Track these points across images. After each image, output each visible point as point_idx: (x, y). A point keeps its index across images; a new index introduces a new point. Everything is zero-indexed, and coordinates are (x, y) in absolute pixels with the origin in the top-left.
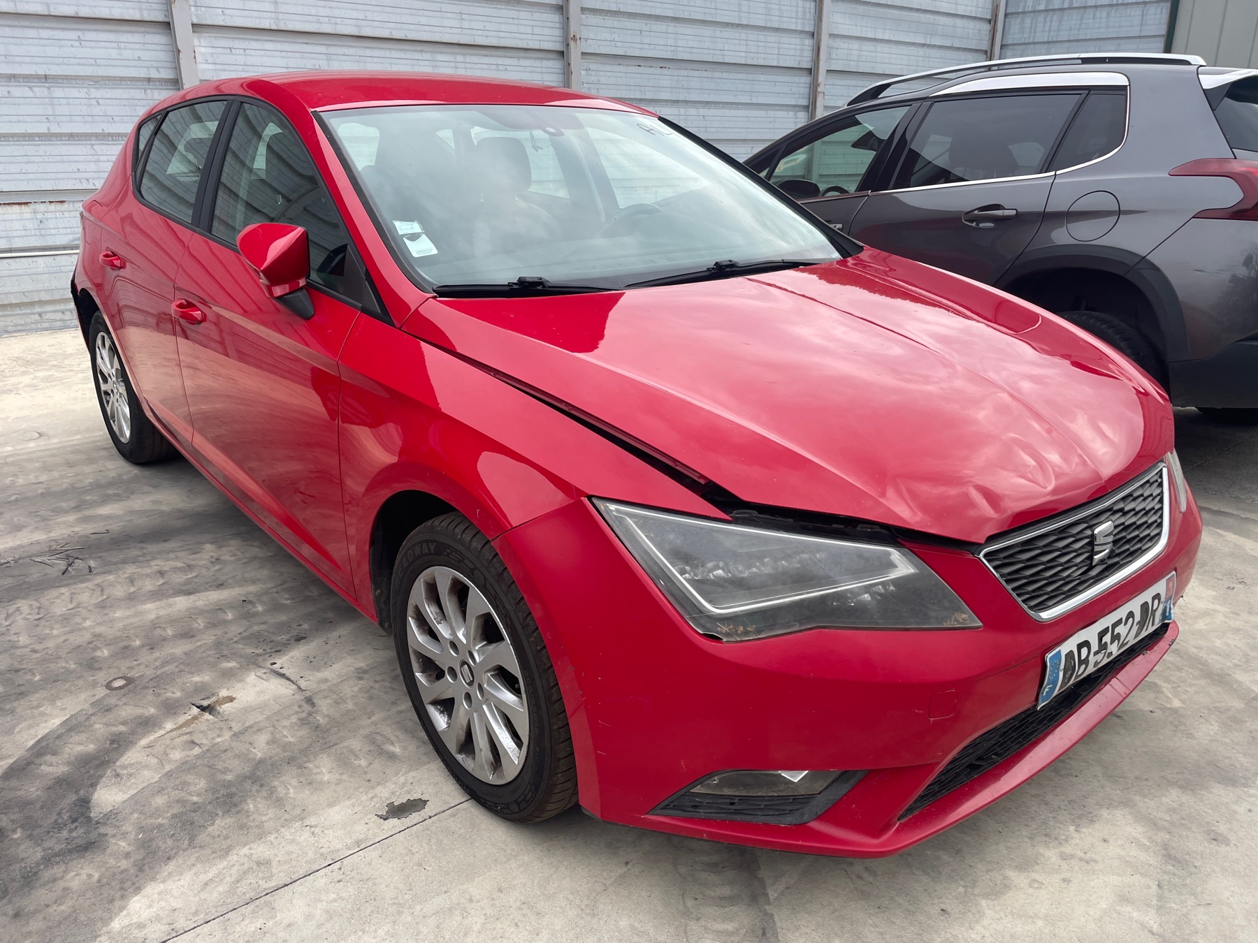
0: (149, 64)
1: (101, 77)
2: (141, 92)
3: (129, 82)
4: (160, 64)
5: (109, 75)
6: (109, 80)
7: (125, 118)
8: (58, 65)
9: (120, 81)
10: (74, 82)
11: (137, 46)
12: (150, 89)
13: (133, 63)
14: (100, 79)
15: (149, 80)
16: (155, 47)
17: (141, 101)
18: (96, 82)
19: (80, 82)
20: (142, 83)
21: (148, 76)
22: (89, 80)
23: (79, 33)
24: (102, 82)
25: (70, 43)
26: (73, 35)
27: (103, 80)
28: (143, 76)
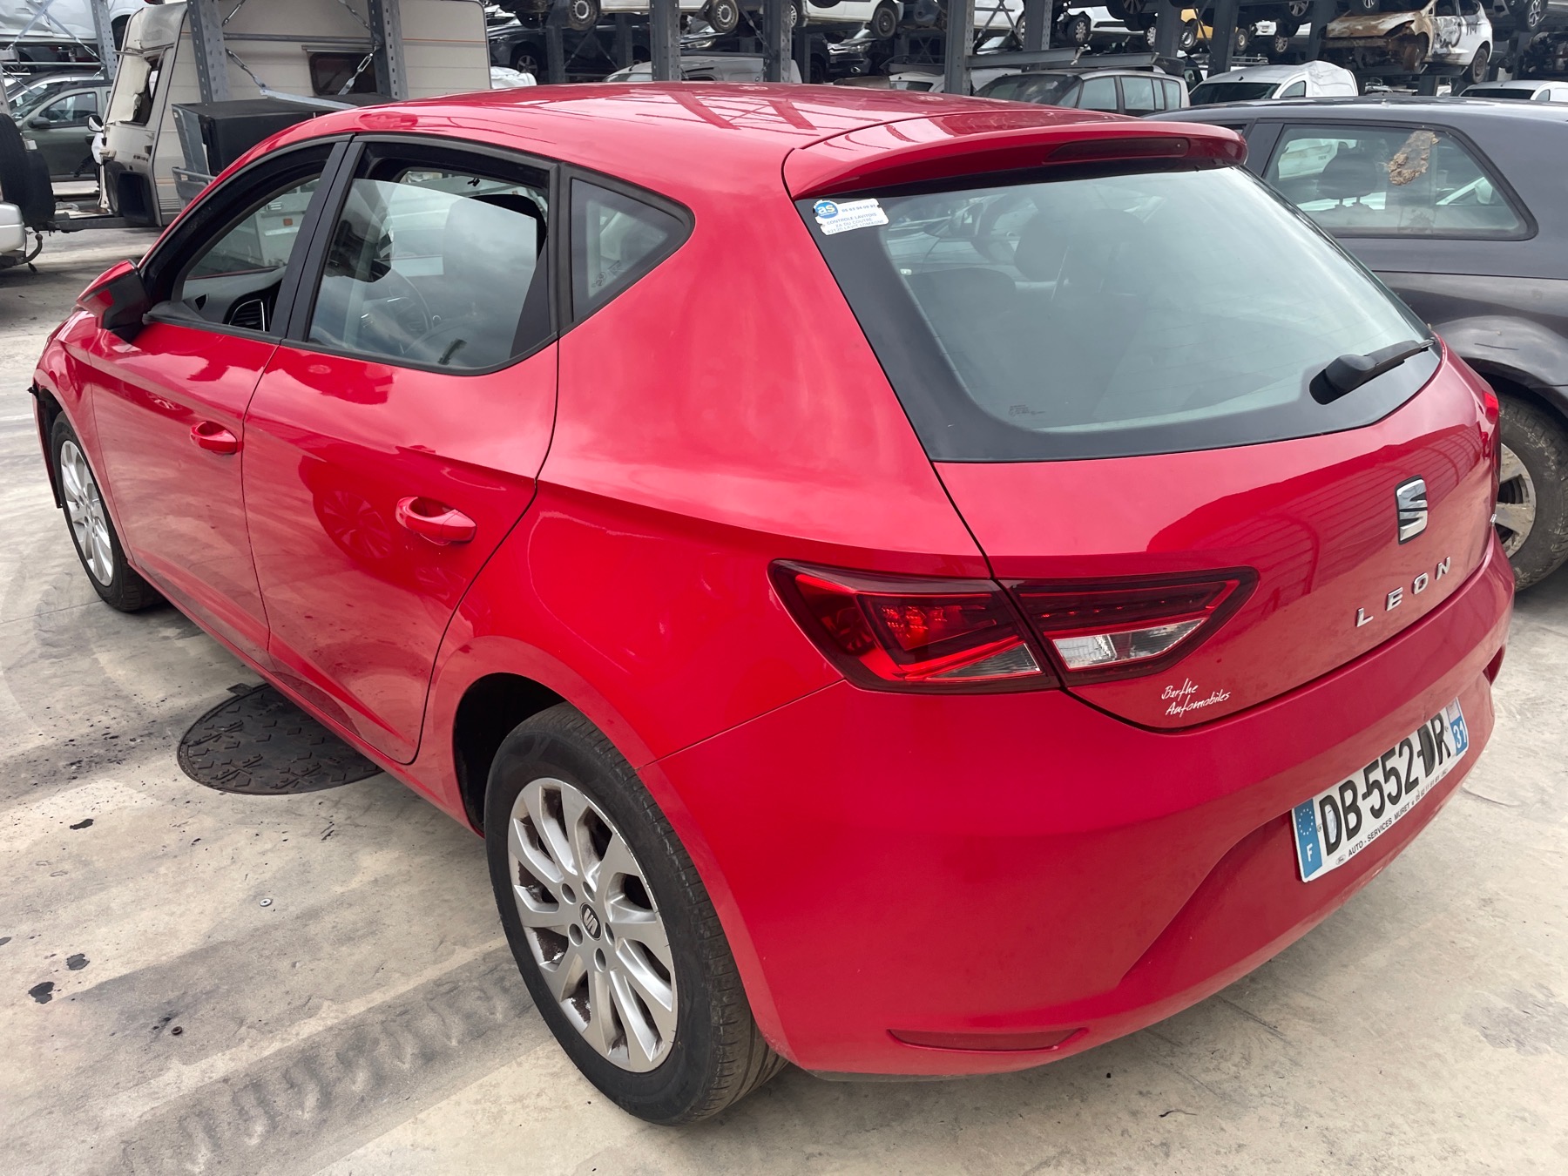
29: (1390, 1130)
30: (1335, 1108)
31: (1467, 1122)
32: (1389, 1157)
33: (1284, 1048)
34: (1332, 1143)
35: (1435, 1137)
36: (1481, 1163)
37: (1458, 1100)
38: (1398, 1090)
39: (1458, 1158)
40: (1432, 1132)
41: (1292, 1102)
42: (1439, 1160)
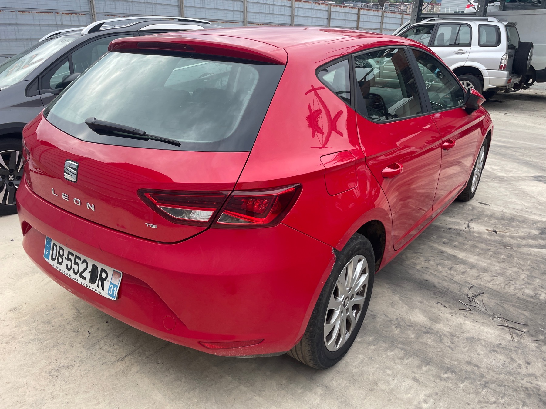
29: (68, 382)
30: (81, 370)
31: (64, 404)
32: (57, 380)
33: (111, 361)
34: (67, 367)
35: (61, 394)
36: (45, 404)
37: (75, 404)
38: (84, 388)
39: (50, 398)
40: (63, 393)
41: (86, 360)
42: (51, 392)
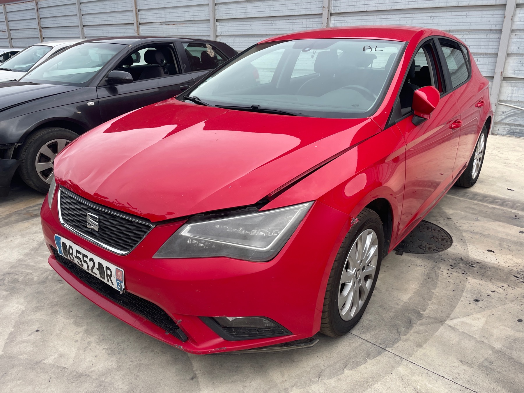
0: (493, 23)
1: (470, 30)
2: (485, 36)
3: (482, 32)
4: (497, 23)
5: (474, 29)
6: (474, 31)
7: (475, 47)
8: (455, 26)
9: (479, 31)
10: (460, 32)
11: (490, 16)
12: (489, 34)
13: (485, 23)
14: (470, 31)
15: (491, 30)
16: (498, 16)
17: (484, 39)
18: (469, 32)
19: (463, 32)
20: (488, 32)
21: (490, 29)
22: (466, 31)
23: (467, 12)
24: (471, 32)
25: (462, 17)
26: (464, 13)
27: (471, 31)
28: (488, 29)
